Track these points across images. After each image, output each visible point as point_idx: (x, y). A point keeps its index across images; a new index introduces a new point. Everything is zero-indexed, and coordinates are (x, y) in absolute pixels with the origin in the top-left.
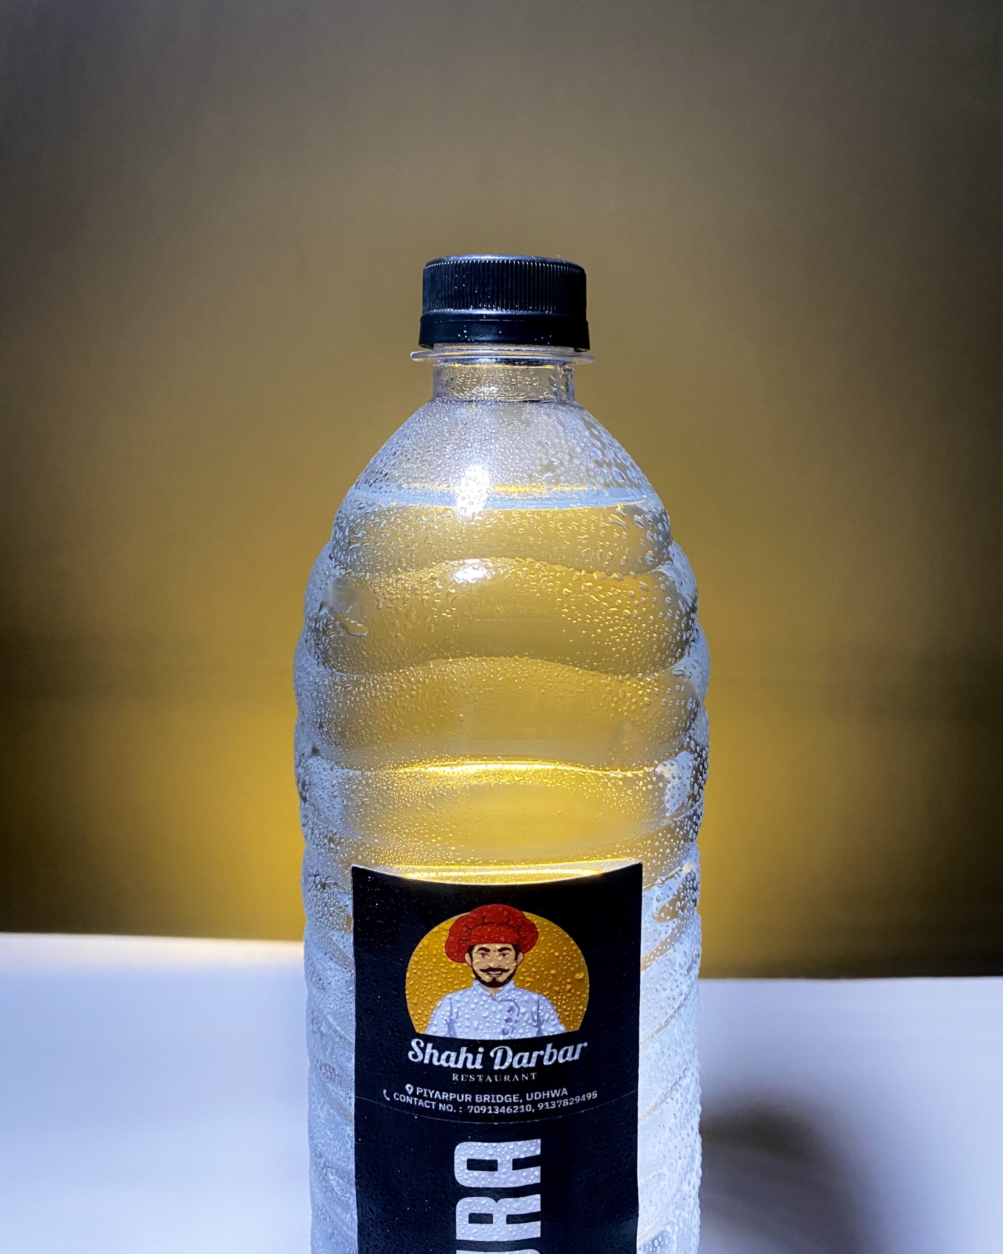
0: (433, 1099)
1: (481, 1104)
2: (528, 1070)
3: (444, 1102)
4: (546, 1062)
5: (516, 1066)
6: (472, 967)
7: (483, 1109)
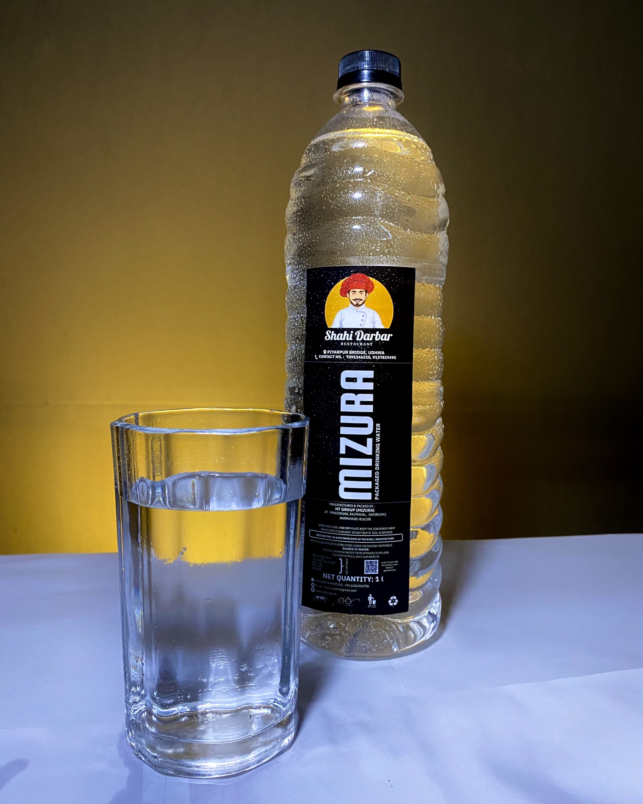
0: (334, 354)
1: (351, 355)
2: (369, 342)
3: (338, 355)
4: (376, 339)
5: (365, 339)
6: (349, 298)
7: (352, 357)
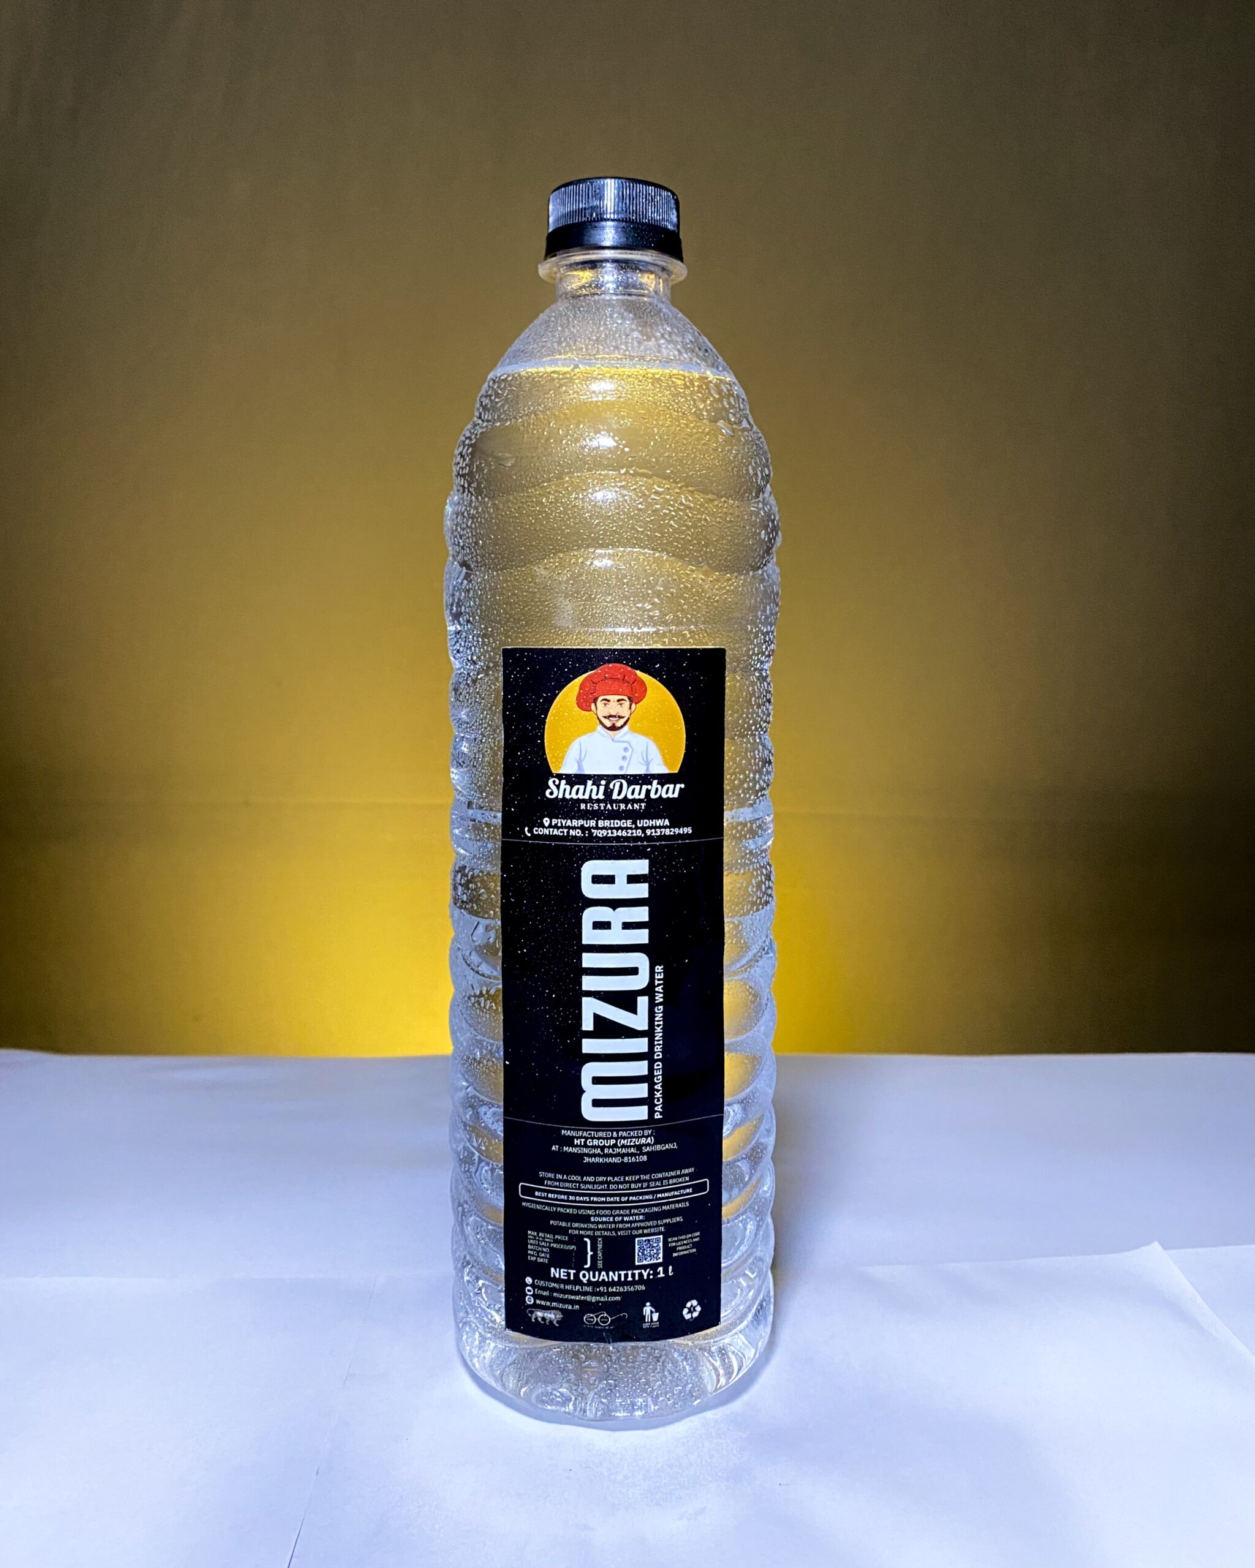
0: (566, 827)
1: (602, 829)
2: (640, 801)
3: (574, 828)
4: (653, 796)
5: (630, 797)
6: (596, 714)
7: (604, 832)
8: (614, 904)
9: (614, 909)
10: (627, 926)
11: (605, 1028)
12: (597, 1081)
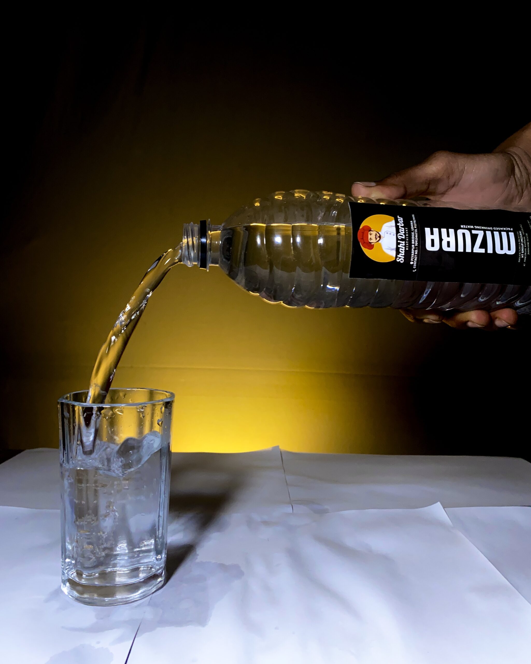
1: (415, 243)
2: (405, 230)
3: (415, 252)
4: (403, 225)
5: (404, 233)
6: (375, 243)
8: (441, 240)
9: (443, 240)
10: (448, 236)
11: (484, 245)
12: (502, 248)
